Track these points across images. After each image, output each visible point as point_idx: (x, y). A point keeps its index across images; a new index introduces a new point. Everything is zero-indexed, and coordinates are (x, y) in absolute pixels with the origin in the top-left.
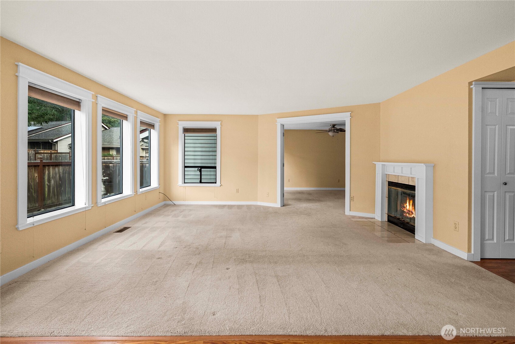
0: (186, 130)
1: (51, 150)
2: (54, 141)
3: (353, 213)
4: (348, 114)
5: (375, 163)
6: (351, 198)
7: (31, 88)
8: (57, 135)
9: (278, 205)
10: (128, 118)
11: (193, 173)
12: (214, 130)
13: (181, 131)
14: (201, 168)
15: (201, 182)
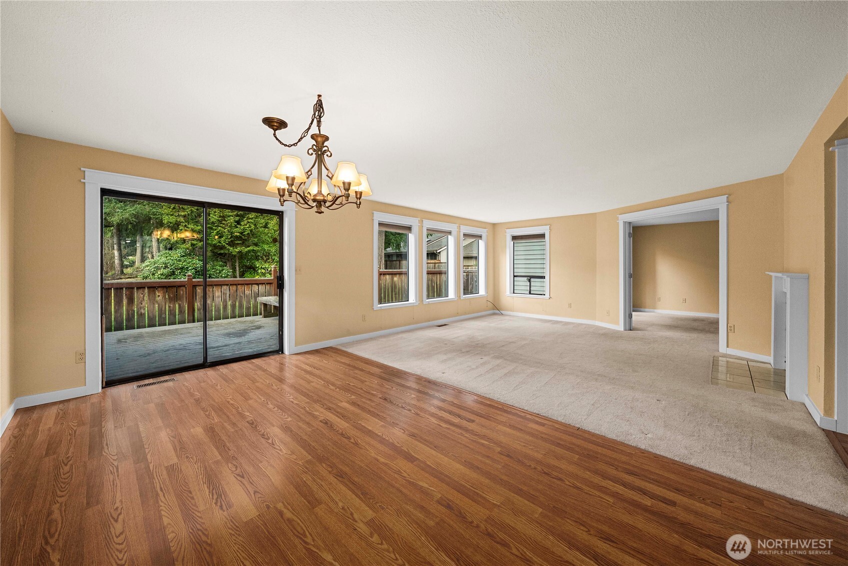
0: (515, 238)
1: (435, 261)
2: (438, 251)
3: (731, 351)
4: (724, 198)
5: (771, 274)
6: (729, 328)
7: (380, 224)
8: (440, 246)
9: (620, 327)
10: (452, 233)
11: (522, 283)
12: (542, 236)
13: (509, 238)
14: (530, 278)
15: (530, 293)
